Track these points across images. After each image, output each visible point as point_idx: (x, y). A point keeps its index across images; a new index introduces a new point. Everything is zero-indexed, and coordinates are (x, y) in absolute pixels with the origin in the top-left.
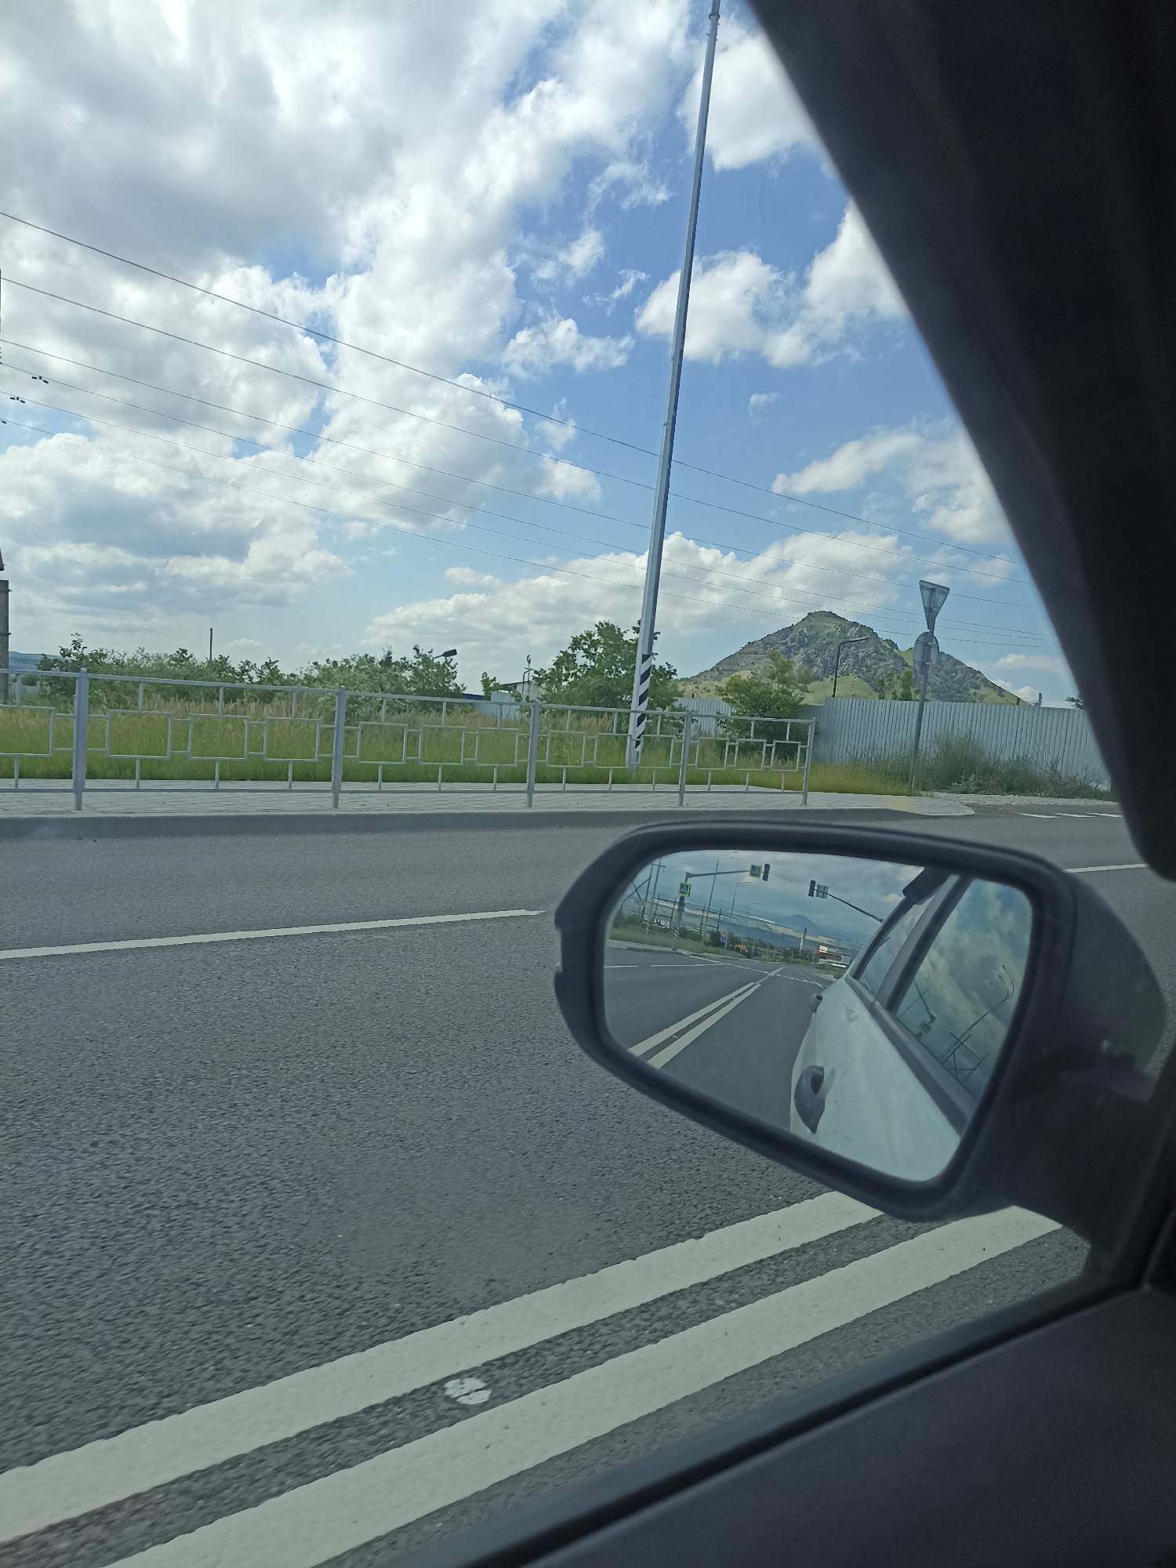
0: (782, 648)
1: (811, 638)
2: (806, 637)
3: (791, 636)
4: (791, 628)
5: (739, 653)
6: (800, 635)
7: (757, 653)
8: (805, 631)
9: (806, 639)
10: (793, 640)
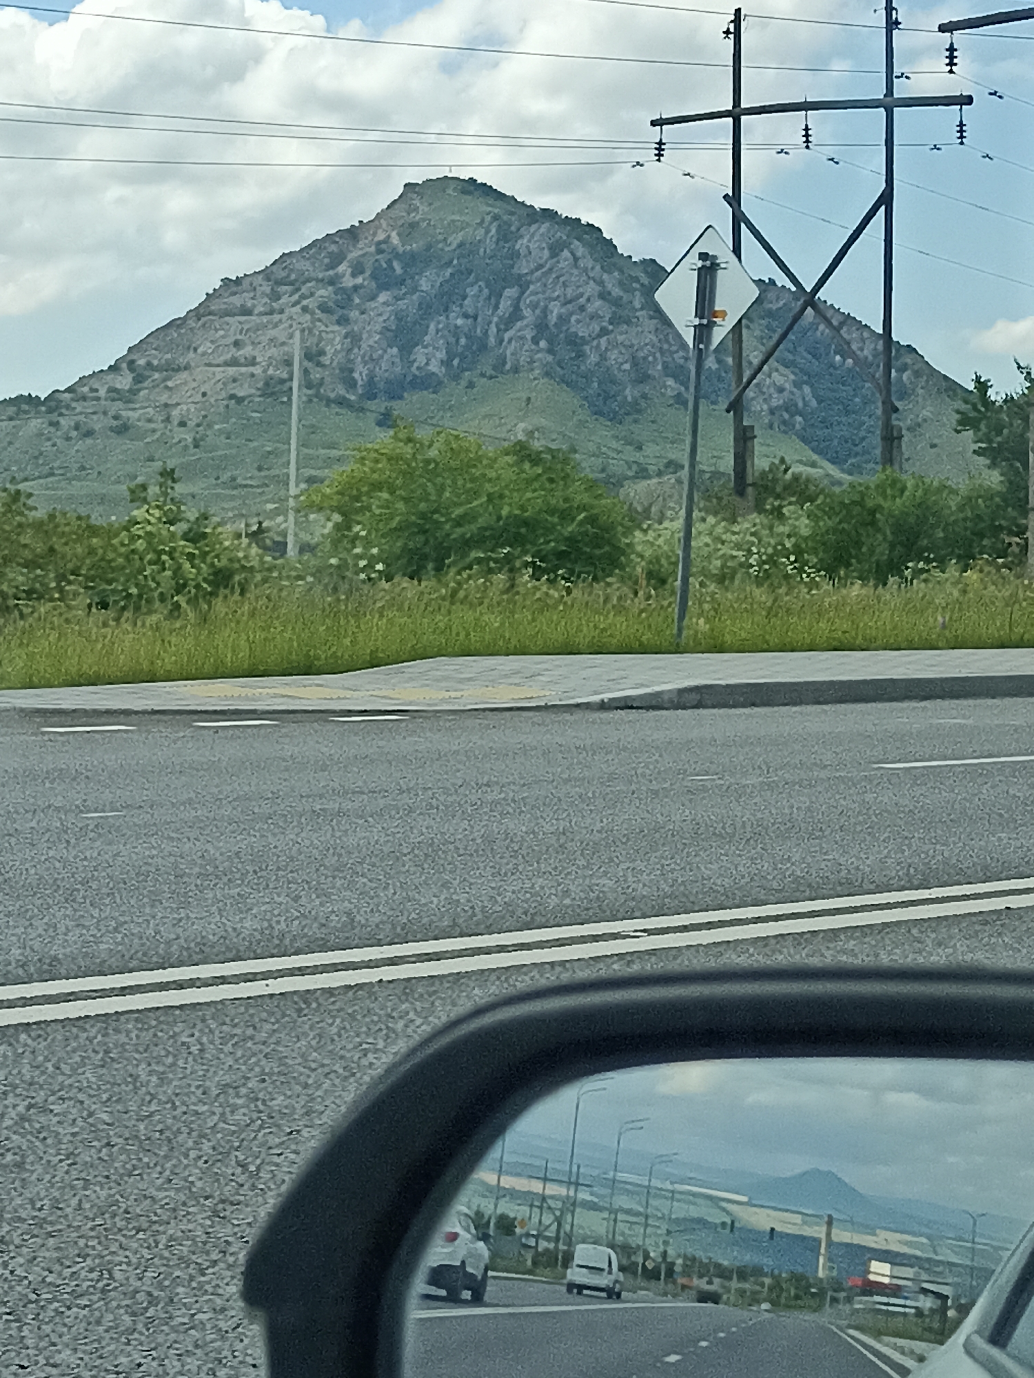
0: (324, 292)
1: (411, 260)
2: (397, 256)
3: (353, 255)
4: (352, 233)
5: (198, 313)
6: (379, 251)
7: (246, 312)
8: (395, 240)
9: (396, 264)
10: (357, 270)
